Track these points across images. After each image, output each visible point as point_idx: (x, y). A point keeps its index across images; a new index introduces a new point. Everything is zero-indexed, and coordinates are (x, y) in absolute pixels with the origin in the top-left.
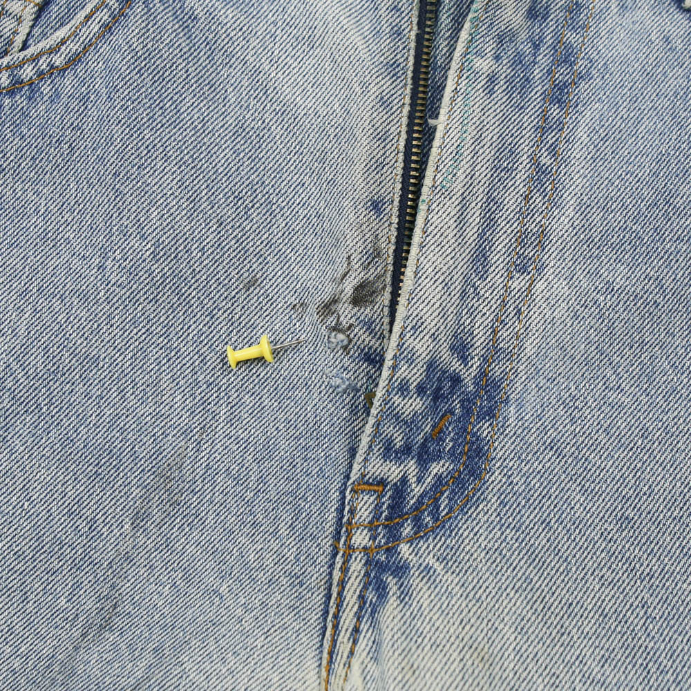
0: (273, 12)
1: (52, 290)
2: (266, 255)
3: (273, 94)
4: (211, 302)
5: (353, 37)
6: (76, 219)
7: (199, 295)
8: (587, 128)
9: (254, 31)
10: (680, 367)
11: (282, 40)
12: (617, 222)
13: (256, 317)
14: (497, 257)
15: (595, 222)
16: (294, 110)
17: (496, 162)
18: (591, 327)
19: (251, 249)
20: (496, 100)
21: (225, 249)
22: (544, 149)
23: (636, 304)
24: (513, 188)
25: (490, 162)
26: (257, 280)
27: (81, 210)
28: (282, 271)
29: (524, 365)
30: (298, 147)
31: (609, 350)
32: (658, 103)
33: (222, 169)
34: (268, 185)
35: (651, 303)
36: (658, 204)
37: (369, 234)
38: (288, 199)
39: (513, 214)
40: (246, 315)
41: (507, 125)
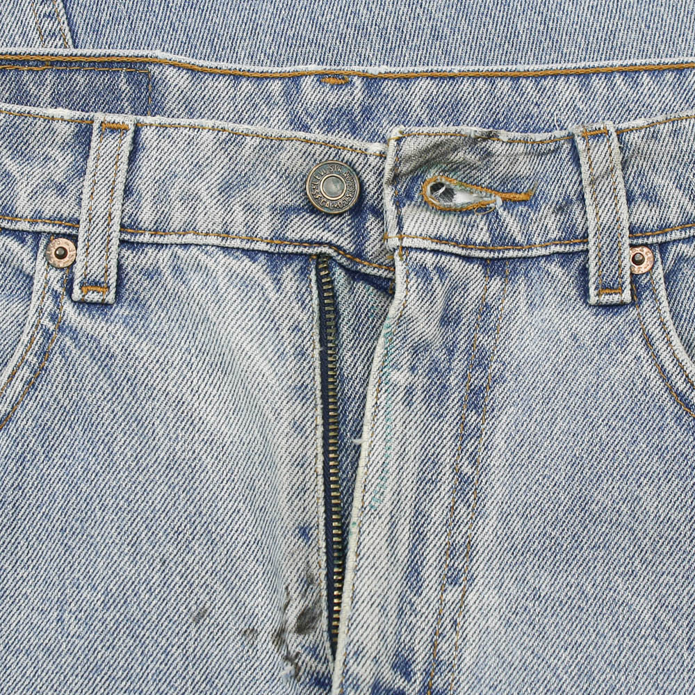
0: (185, 339)
1: (18, 646)
2: (212, 584)
3: (200, 424)
4: (165, 639)
5: (259, 363)
6: (30, 575)
7: (153, 634)
8: (503, 434)
9: (171, 361)
10: (616, 665)
11: (198, 367)
12: (537, 528)
13: (209, 647)
14: (429, 571)
15: (516, 530)
16: (221, 439)
17: (421, 474)
18: (524, 633)
19: (197, 582)
20: (415, 411)
21: (171, 587)
22: (465, 458)
23: (562, 609)
24: (438, 500)
25: (415, 475)
26: (206, 610)
27: (34, 566)
28: (230, 598)
29: (465, 675)
30: (229, 474)
31: (545, 654)
32: (570, 402)
33: (159, 506)
34: (205, 515)
35: (576, 608)
36: (575, 509)
37: (301, 562)
38: (226, 527)
39: (440, 527)
40: (199, 647)
41: (428, 435)
